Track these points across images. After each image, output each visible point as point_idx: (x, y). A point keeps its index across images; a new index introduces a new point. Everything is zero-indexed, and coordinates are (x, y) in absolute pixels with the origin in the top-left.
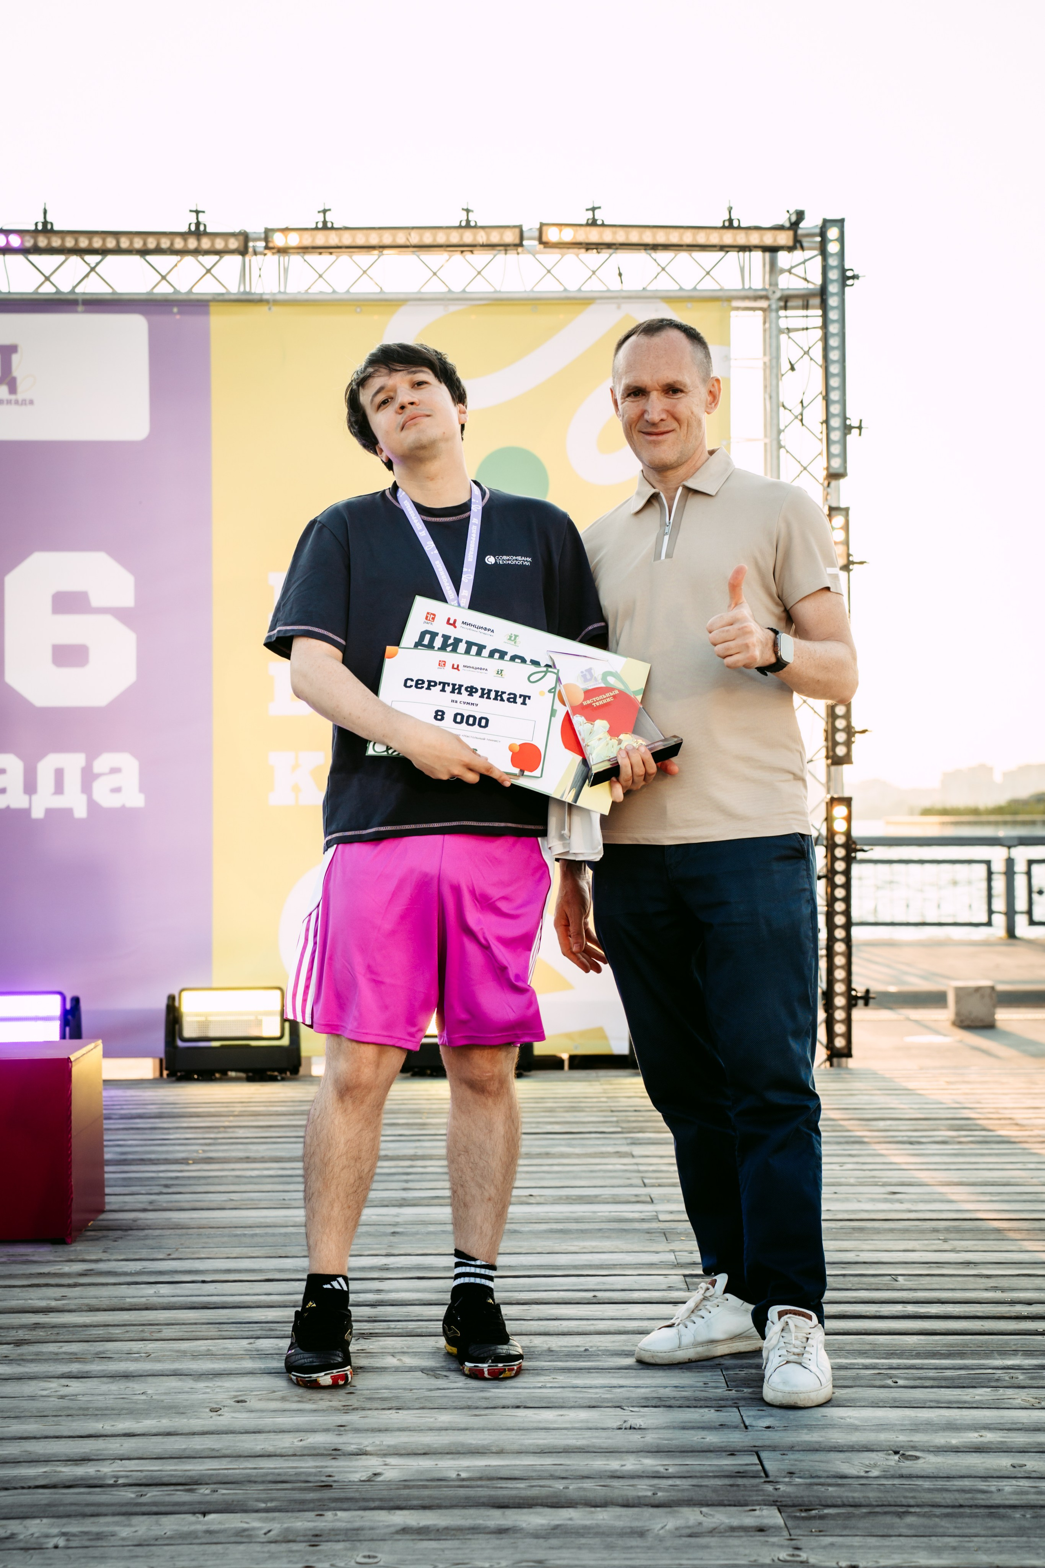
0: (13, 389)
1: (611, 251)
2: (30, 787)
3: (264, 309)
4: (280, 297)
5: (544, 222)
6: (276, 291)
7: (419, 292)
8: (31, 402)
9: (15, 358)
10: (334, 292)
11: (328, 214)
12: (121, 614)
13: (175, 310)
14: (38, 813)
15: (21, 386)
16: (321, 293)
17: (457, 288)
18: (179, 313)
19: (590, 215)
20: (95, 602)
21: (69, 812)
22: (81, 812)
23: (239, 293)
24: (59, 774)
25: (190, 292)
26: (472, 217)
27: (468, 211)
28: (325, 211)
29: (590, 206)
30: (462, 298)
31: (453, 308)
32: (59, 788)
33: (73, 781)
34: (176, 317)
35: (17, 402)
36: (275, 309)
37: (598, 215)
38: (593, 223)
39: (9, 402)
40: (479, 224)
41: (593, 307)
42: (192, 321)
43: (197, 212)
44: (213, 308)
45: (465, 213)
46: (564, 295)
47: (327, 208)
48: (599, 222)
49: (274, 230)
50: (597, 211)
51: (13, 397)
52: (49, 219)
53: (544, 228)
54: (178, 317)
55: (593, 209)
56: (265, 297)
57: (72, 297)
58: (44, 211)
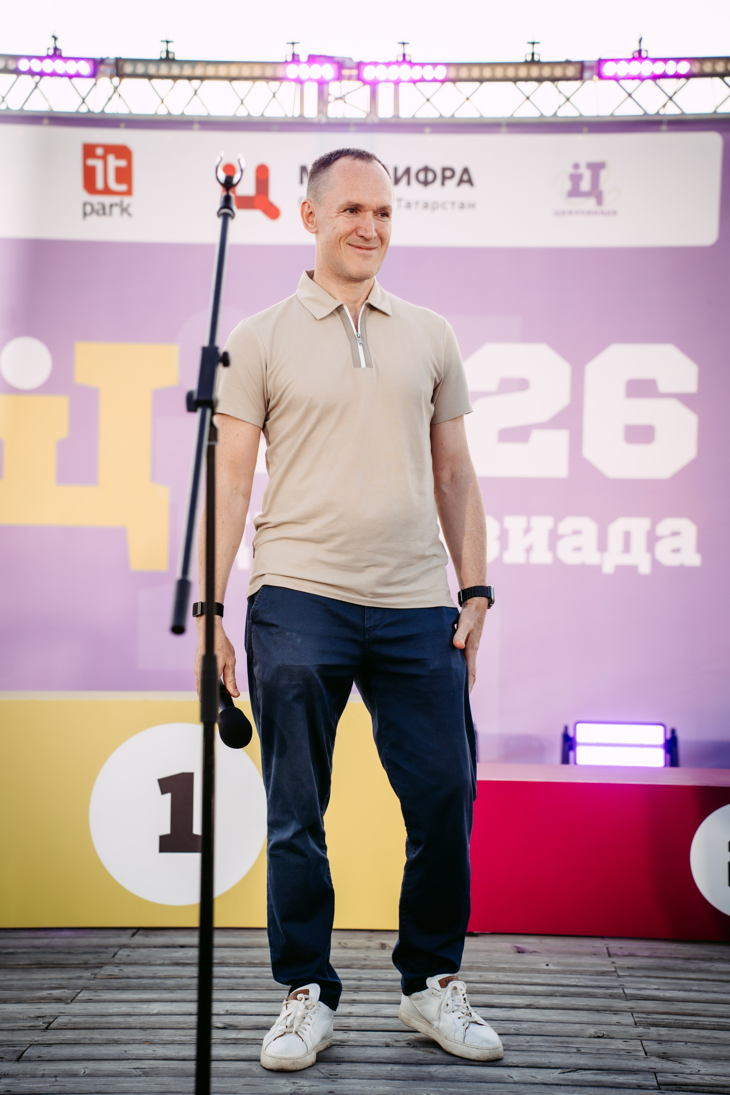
0: (600, 201)
2: (602, 546)
8: (615, 213)
9: (603, 174)
12: (685, 399)
14: (608, 569)
15: (607, 198)
20: (663, 387)
21: (634, 569)
22: (645, 568)
24: (627, 536)
32: (627, 548)
33: (639, 542)
35: (602, 213)
39: (596, 213)
51: (599, 209)
52: (644, 47)
57: (657, 118)
58: (640, 41)
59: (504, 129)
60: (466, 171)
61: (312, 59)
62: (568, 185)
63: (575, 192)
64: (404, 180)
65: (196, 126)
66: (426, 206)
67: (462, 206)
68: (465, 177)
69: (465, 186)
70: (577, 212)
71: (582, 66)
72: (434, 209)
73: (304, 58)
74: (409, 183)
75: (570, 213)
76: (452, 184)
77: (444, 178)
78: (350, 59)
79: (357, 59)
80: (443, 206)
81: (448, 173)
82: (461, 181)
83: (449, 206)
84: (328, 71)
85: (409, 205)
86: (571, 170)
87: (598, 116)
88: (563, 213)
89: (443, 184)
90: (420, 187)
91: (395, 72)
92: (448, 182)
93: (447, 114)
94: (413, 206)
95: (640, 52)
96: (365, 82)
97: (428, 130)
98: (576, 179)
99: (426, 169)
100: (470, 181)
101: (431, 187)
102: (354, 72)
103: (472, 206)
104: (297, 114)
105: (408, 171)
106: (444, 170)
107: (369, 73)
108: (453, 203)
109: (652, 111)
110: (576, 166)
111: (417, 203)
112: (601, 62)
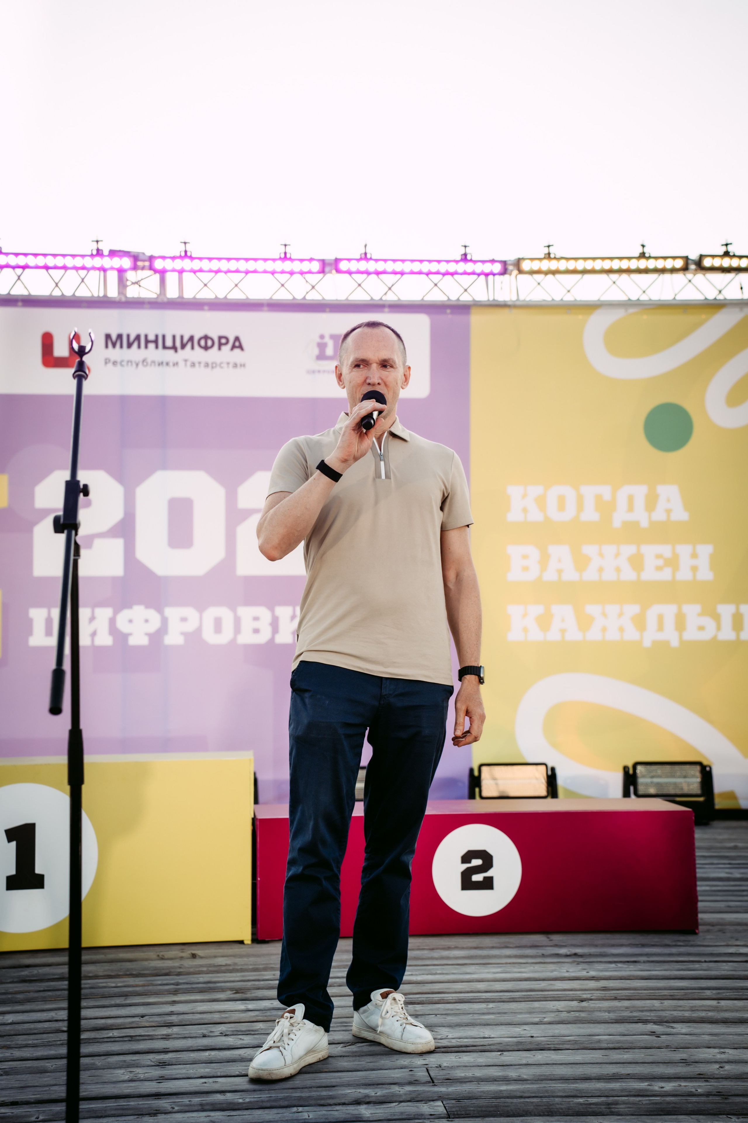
1: (736, 272)
3: (506, 311)
4: (518, 303)
5: (704, 253)
6: (514, 298)
7: (599, 300)
10: (553, 300)
11: (550, 248)
13: (448, 311)
16: (544, 300)
17: (634, 298)
18: (451, 313)
19: (724, 249)
23: (489, 300)
25: (458, 300)
26: (646, 250)
27: (643, 246)
28: (549, 246)
29: (725, 243)
30: (638, 304)
31: (631, 311)
34: (449, 317)
36: (515, 311)
37: (730, 249)
38: (727, 254)
40: (652, 255)
41: (725, 311)
42: (459, 318)
43: (465, 247)
44: (473, 310)
45: (642, 247)
46: (706, 302)
47: (550, 244)
48: (731, 254)
49: (523, 259)
50: (729, 246)
52: (368, 251)
53: (703, 258)
54: (450, 316)
55: (727, 245)
56: (509, 303)
57: (381, 303)
58: (366, 246)
59: (266, 308)
60: (237, 339)
61: (113, 253)
62: (316, 351)
63: (321, 356)
64: (189, 346)
65: (20, 304)
66: (207, 365)
67: (235, 366)
68: (237, 344)
69: (237, 351)
70: (324, 371)
71: (323, 263)
72: (213, 367)
73: (106, 252)
74: (193, 348)
75: (319, 371)
76: (226, 348)
77: (220, 345)
78: (144, 254)
79: (148, 254)
80: (220, 365)
81: (223, 341)
82: (234, 347)
83: (225, 365)
84: (126, 263)
85: (193, 365)
86: (318, 340)
87: (337, 300)
88: (314, 372)
89: (220, 349)
90: (202, 351)
91: (178, 264)
92: (223, 348)
93: (221, 296)
94: (197, 365)
95: (366, 254)
96: (156, 271)
97: (206, 308)
98: (322, 346)
99: (206, 338)
100: (241, 347)
101: (210, 351)
102: (147, 264)
103: (243, 365)
104: (101, 294)
105: (191, 339)
106: (220, 338)
107: (159, 264)
108: (228, 364)
109: (377, 297)
110: (322, 337)
111: (200, 363)
112: (337, 261)
